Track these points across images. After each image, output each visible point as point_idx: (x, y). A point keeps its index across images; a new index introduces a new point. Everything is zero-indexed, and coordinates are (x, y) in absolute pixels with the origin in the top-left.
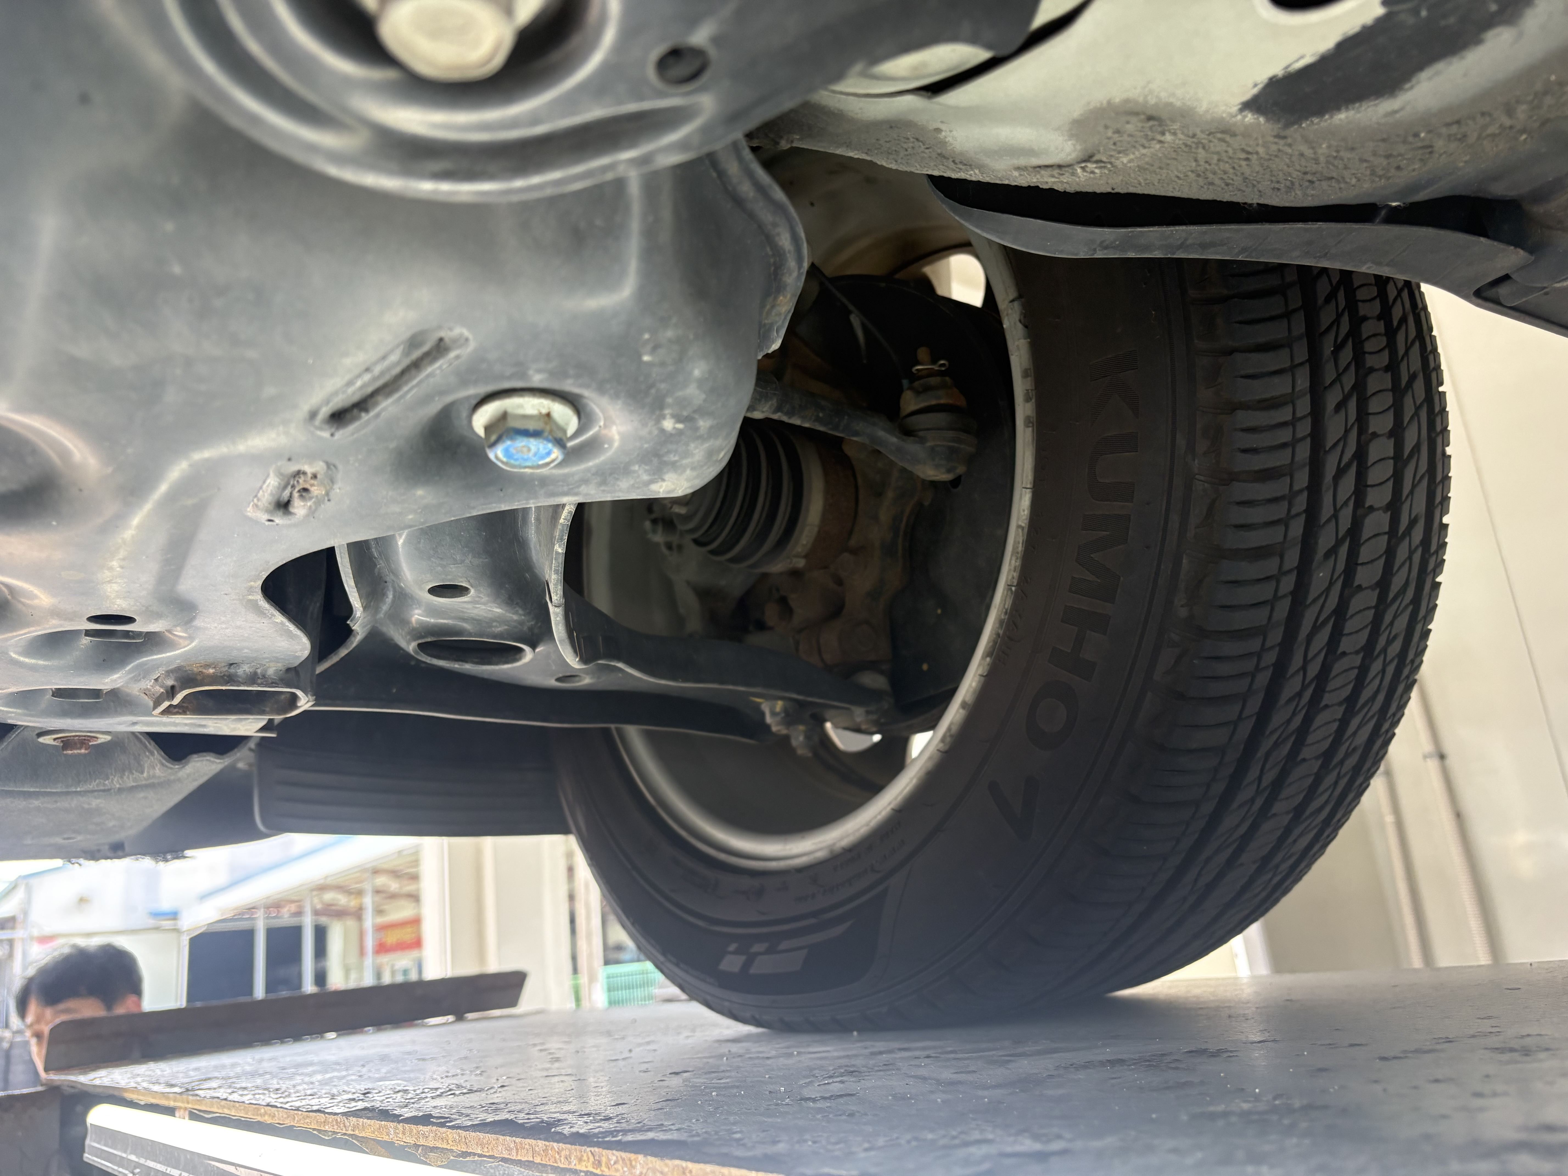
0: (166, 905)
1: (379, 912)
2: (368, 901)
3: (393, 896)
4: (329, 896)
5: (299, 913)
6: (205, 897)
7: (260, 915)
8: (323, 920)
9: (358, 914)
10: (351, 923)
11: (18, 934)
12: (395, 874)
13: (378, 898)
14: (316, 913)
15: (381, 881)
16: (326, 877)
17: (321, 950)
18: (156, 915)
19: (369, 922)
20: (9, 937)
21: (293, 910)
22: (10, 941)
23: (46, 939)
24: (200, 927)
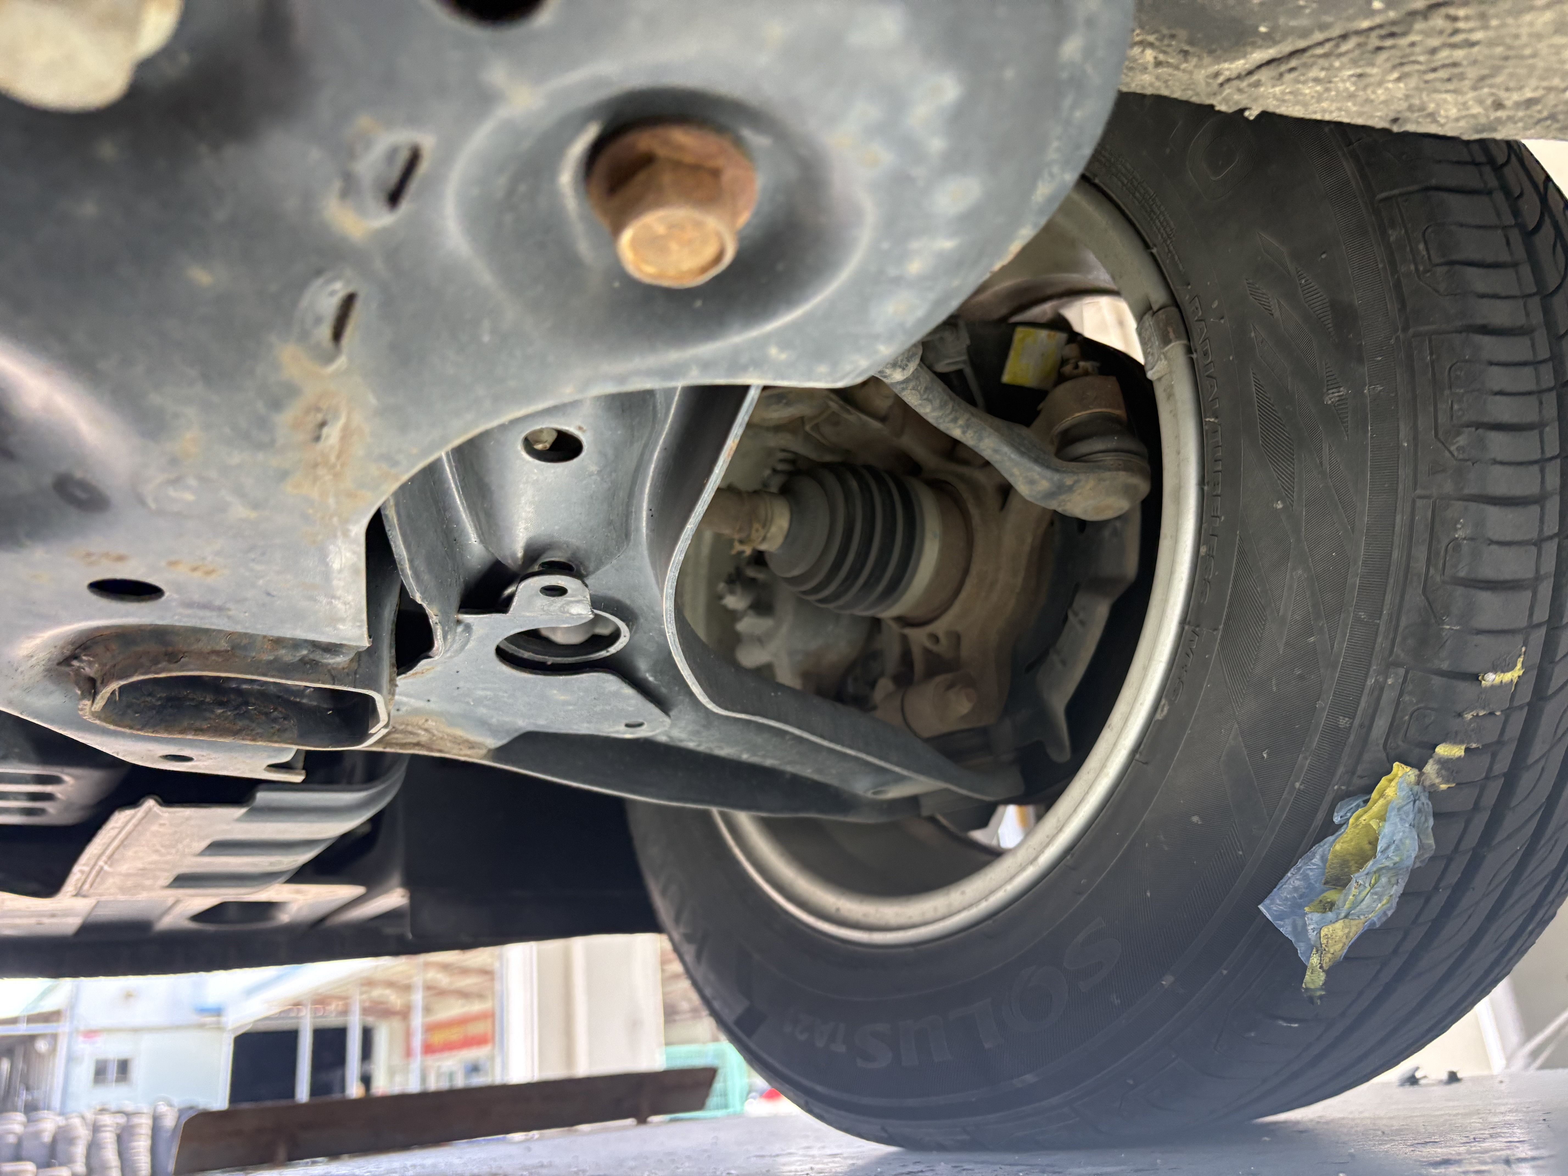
0: (211, 1001)
1: (428, 1010)
2: (418, 998)
3: (443, 992)
4: (377, 992)
5: (347, 1012)
6: (252, 991)
7: (307, 1011)
8: (370, 1020)
9: (406, 1014)
10: (398, 1023)
13: (428, 995)
14: (365, 1011)
15: (433, 975)
17: (367, 1052)
18: (203, 1011)
19: (418, 1021)
20: (54, 1031)
21: (340, 1008)
22: (54, 1037)
23: (91, 1034)
24: (246, 1025)
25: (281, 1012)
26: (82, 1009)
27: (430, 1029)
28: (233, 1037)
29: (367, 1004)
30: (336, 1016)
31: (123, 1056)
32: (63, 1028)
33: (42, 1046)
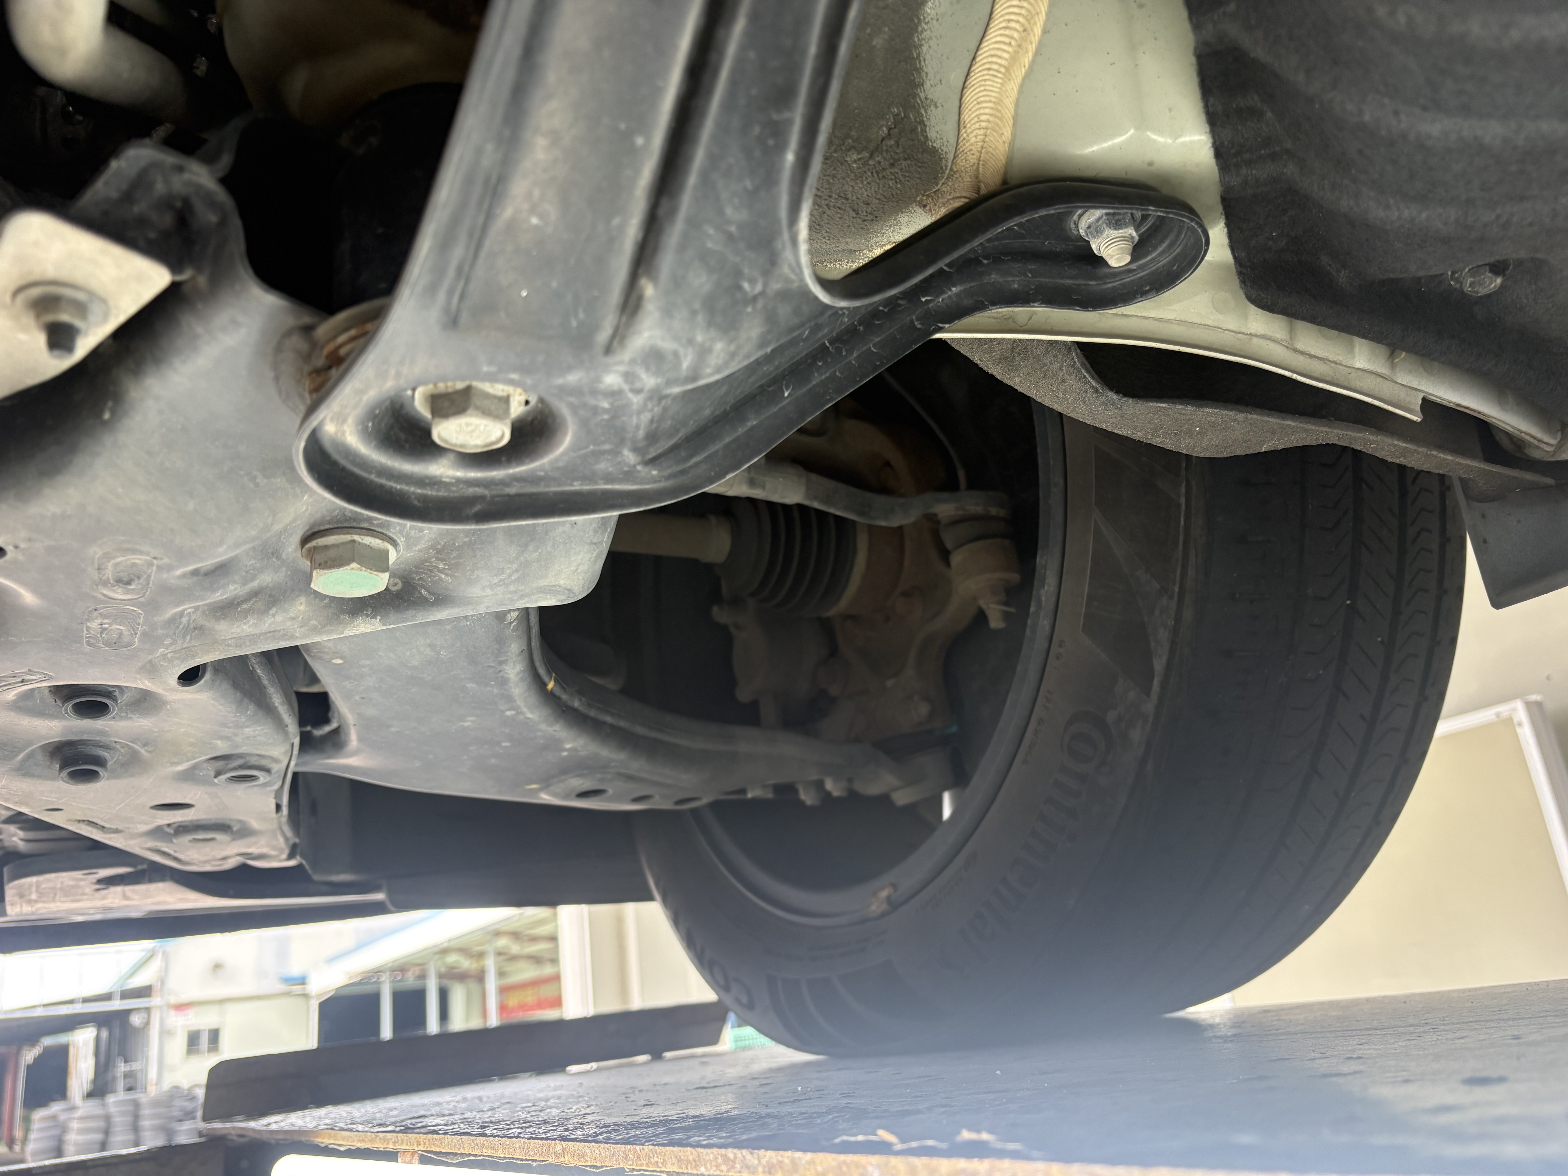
0: (295, 971)
1: (501, 974)
2: (490, 964)
4: (452, 959)
5: (423, 976)
6: (332, 959)
7: (386, 978)
8: (446, 982)
9: (480, 977)
10: (474, 986)
12: (516, 936)
13: (500, 960)
14: (441, 976)
15: (502, 942)
16: (449, 941)
17: (444, 1015)
18: (287, 980)
19: (492, 984)
20: (147, 1005)
21: (417, 973)
22: (148, 1010)
23: (182, 1007)
24: (329, 992)
25: (361, 980)
26: (173, 983)
27: (503, 990)
28: (318, 1002)
29: (443, 970)
30: (413, 981)
31: (214, 1026)
32: (155, 1001)
33: (136, 1020)
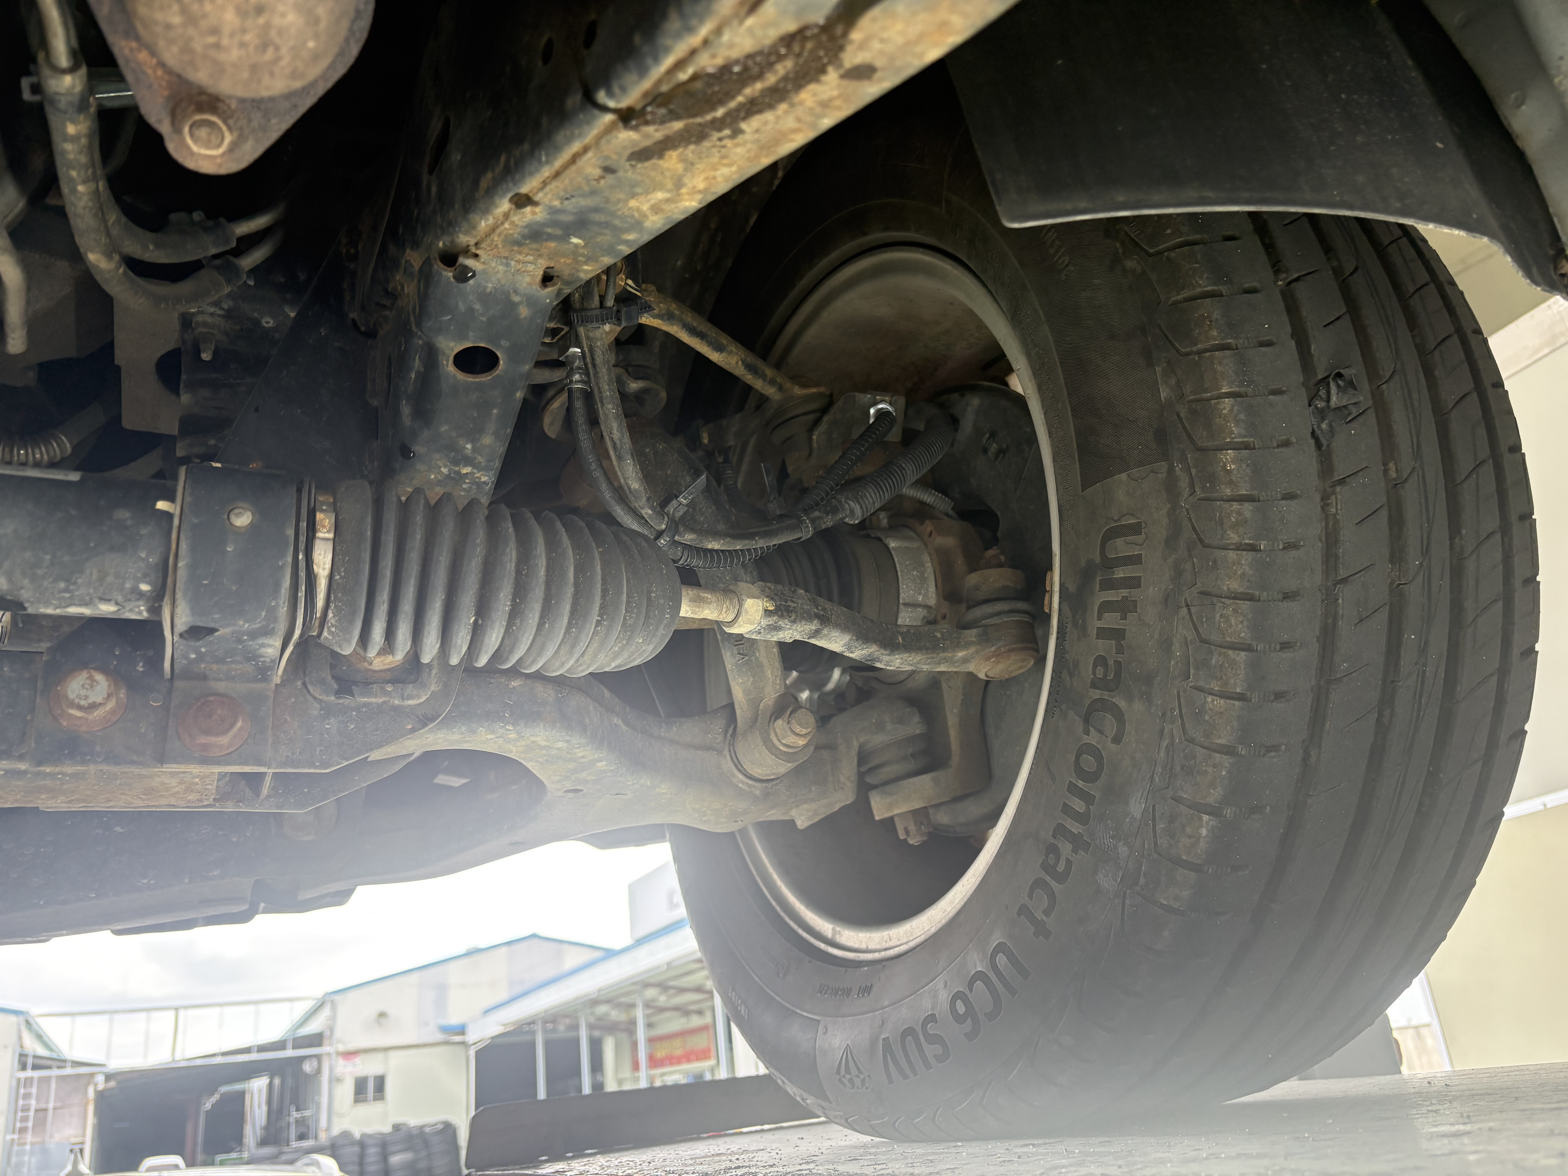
0: (454, 1020)
1: (649, 1026)
2: (639, 1014)
3: (662, 1010)
4: (602, 1009)
5: (576, 1027)
6: (487, 1012)
7: (538, 1028)
8: (597, 1033)
9: (630, 1027)
10: (623, 1036)
11: (325, 1049)
12: (663, 987)
13: (649, 1011)
14: (591, 1027)
15: (651, 993)
16: (599, 991)
17: (597, 1066)
18: (446, 1030)
19: (641, 1034)
20: (318, 1053)
21: (569, 1024)
22: (319, 1058)
23: (349, 1055)
24: (485, 1040)
25: (515, 1029)
26: (340, 1031)
27: (653, 1042)
28: (475, 1051)
29: (594, 1021)
30: (566, 1030)
31: (379, 1073)
33: (307, 1067)
